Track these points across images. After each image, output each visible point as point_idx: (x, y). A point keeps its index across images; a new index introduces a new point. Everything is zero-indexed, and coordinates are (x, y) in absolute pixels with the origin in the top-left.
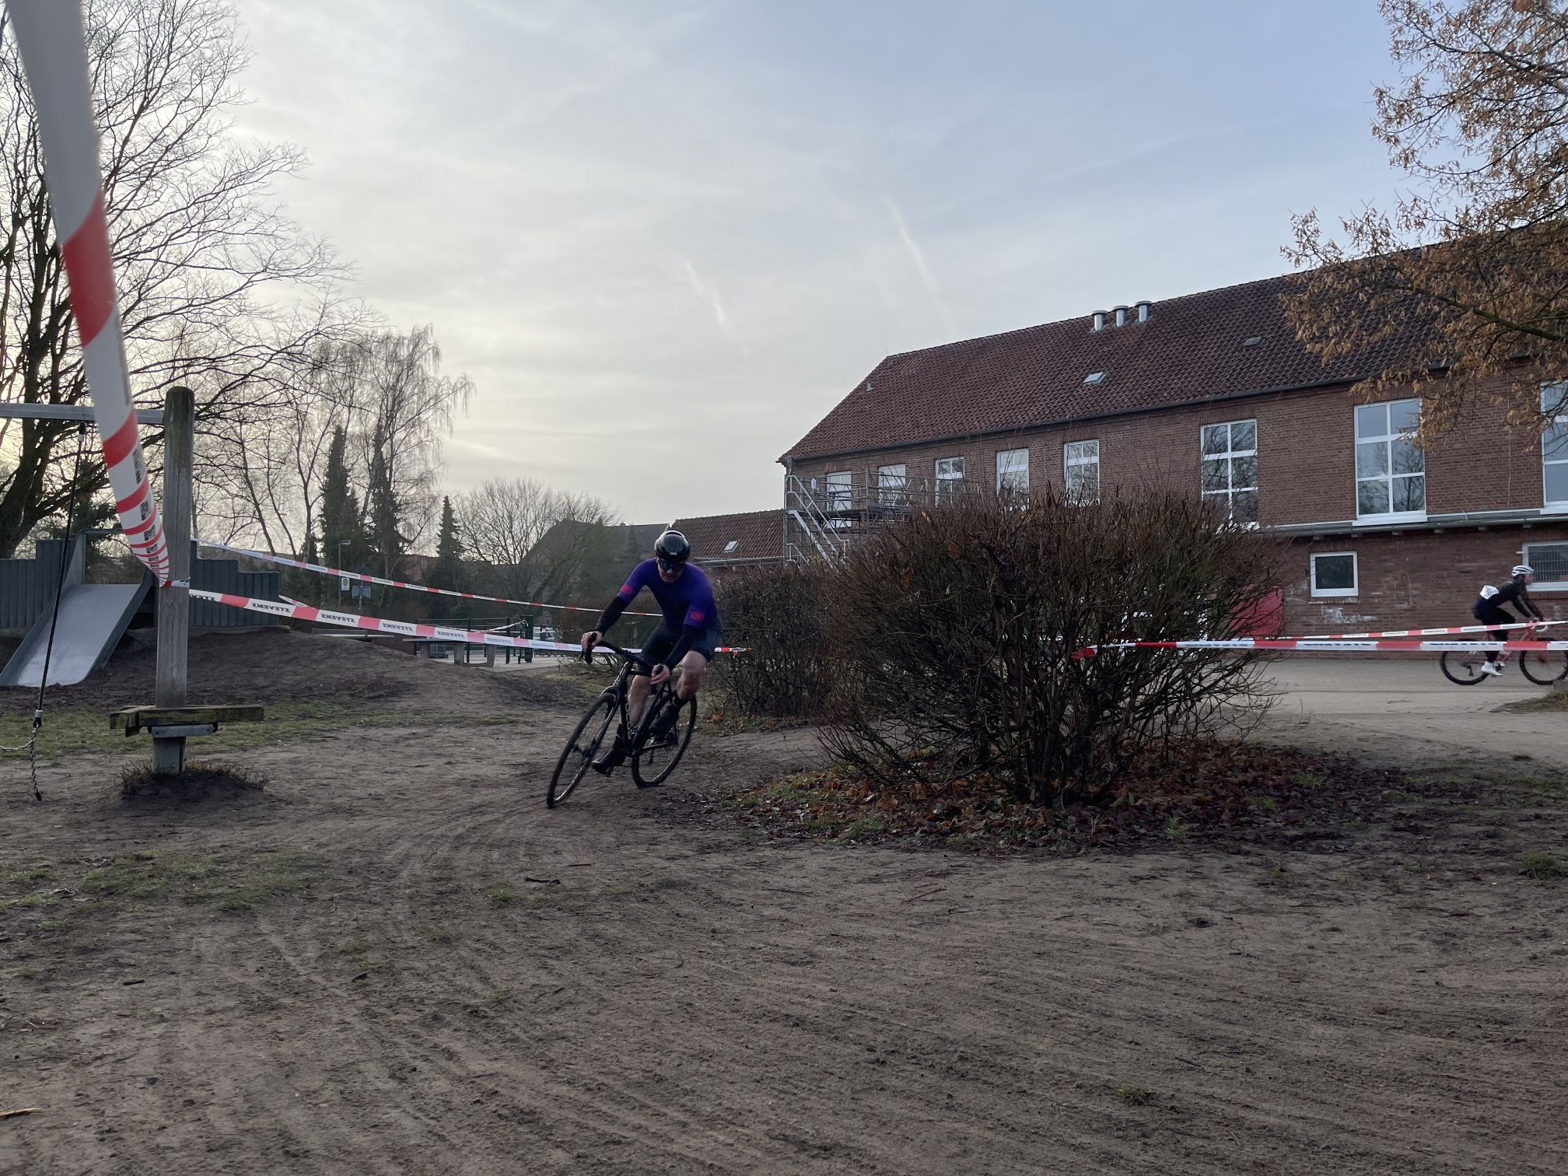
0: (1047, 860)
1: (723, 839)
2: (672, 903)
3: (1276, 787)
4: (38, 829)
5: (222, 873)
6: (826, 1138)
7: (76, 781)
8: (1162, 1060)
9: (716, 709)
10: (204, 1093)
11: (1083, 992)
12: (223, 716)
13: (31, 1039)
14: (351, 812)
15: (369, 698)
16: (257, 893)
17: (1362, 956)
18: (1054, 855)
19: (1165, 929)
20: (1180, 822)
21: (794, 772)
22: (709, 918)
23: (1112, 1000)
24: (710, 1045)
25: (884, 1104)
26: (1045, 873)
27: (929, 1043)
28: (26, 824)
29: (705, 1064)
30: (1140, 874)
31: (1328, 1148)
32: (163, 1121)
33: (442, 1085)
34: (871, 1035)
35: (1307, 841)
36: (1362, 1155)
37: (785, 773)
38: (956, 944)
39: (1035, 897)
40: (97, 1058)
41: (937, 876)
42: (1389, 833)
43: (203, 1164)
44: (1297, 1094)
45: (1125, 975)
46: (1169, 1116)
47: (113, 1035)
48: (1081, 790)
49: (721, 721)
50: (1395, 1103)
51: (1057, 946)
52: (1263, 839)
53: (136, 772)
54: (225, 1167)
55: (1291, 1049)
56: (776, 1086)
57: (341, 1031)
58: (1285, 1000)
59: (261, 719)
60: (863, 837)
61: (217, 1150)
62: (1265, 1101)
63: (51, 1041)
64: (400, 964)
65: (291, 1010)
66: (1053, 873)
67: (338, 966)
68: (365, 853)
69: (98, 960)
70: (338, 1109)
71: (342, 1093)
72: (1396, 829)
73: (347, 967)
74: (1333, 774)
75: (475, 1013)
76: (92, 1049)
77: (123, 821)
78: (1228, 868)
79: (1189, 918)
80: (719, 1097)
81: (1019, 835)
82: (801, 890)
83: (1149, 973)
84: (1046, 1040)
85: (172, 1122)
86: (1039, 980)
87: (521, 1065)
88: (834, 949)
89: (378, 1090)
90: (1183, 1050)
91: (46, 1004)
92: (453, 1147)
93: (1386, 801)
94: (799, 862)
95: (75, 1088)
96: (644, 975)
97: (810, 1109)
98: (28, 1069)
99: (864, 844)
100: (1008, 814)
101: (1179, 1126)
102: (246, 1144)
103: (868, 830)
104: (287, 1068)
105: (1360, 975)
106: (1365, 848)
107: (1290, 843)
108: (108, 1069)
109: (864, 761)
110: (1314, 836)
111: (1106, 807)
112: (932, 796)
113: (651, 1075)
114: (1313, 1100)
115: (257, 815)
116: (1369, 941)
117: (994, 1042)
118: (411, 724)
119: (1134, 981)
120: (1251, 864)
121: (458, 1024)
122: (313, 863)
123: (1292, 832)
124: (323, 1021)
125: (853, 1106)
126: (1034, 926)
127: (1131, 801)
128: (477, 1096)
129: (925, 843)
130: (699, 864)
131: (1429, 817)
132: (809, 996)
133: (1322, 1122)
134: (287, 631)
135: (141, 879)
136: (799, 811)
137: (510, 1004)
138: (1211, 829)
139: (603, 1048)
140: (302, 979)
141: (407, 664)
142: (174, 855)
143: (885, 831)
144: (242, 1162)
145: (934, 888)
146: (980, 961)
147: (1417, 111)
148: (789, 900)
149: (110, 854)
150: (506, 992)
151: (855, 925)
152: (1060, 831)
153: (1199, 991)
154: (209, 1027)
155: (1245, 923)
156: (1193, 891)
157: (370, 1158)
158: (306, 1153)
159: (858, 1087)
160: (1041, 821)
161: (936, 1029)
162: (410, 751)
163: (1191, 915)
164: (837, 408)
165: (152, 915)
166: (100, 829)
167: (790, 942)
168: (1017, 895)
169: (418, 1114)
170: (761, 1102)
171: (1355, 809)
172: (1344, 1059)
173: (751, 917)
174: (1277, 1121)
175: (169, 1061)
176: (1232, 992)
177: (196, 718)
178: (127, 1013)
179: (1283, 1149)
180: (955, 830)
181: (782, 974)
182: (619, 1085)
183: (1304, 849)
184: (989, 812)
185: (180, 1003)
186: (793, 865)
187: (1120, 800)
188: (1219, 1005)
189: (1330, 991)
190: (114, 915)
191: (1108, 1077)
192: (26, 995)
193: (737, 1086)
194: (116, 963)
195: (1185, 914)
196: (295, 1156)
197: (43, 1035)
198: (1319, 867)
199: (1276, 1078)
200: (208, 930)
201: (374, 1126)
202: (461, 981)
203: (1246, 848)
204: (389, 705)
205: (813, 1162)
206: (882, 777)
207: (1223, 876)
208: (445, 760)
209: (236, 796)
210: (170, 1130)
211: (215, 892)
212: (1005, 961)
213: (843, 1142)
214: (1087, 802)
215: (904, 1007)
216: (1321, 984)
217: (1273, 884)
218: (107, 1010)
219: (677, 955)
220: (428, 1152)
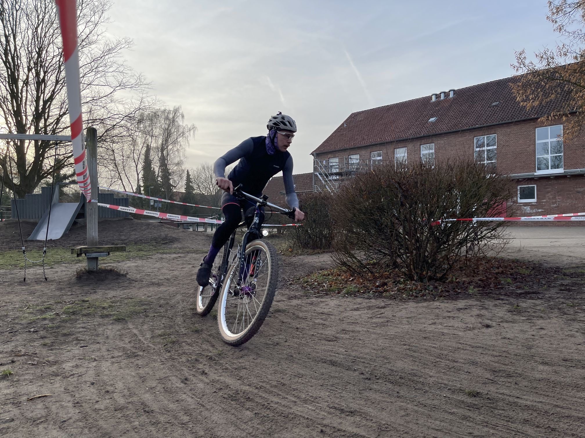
0: (423, 302)
1: (297, 294)
2: (280, 318)
3: (511, 274)
4: (46, 291)
5: (114, 306)
6: (351, 408)
7: (59, 274)
8: (481, 379)
9: (290, 247)
10: (112, 388)
11: (445, 353)
12: (112, 250)
13: (47, 368)
14: (159, 285)
15: (163, 243)
16: (127, 314)
17: (554, 339)
18: (426, 300)
19: (474, 328)
20: (474, 288)
21: (321, 270)
22: (295, 324)
23: (457, 355)
24: (301, 372)
25: (372, 395)
26: (423, 307)
27: (387, 372)
28: (42, 289)
29: (301, 379)
30: (460, 307)
31: (553, 414)
32: (97, 399)
33: (201, 385)
34: (363, 368)
35: (526, 295)
36: (567, 417)
37: (318, 270)
38: (392, 334)
39: (420, 316)
40: (72, 375)
41: (381, 308)
42: (558, 291)
43: (114, 416)
44: (537, 393)
45: (460, 346)
46: (487, 401)
47: (77, 366)
48: (435, 276)
49: (292, 251)
50: (577, 396)
51: (431, 335)
52: (508, 294)
53: (81, 270)
54: (122, 417)
55: (532, 375)
56: (329, 387)
57: (162, 365)
58: (526, 356)
59: (125, 250)
60: (350, 294)
61: (118, 410)
62: (525, 395)
63: (54, 368)
64: (181, 340)
65: (142, 357)
66: (426, 307)
67: (158, 340)
68: (165, 300)
69: (70, 338)
70: (163, 394)
71: (164, 388)
72: (561, 290)
73: (162, 341)
74: (534, 269)
75: (211, 358)
76: (69, 372)
77: (77, 288)
78: (496, 305)
79: (483, 324)
80: (307, 392)
81: (411, 293)
82: (329, 313)
83: (470, 345)
84: (433, 371)
85: (100, 399)
86: (426, 348)
87: (230, 378)
88: (344, 335)
89: (177, 387)
90: (488, 375)
91: (52, 355)
92: (207, 409)
93: (556, 279)
94: (326, 303)
95: (64, 387)
96: (272, 345)
97: (344, 397)
98: (46, 379)
99: (351, 296)
100: (406, 285)
101: (492, 405)
102: (129, 408)
103: (352, 291)
104: (143, 378)
105: (554, 346)
106: (550, 297)
107: (519, 296)
108: (76, 379)
109: (349, 266)
110: (529, 293)
111: (444, 282)
112: (375, 278)
113: (280, 382)
114: (544, 395)
115: (124, 286)
116: (556, 333)
117: (412, 371)
118: (178, 253)
119: (465, 348)
120: (505, 304)
121: (204, 363)
122: (146, 303)
123: (519, 291)
124: (155, 361)
125: (360, 396)
126: (421, 327)
127: (454, 279)
128: (214, 390)
129: (374, 296)
130: (289, 303)
131: (573, 285)
132: (337, 353)
133: (549, 404)
134: (132, 219)
135: (85, 309)
136: (324, 284)
137: (223, 355)
138: (487, 290)
139: (261, 372)
140: (145, 345)
141: (176, 231)
142: (97, 300)
143: (358, 291)
144: (128, 415)
145: (380, 313)
146: (402, 340)
147: (564, 10)
148: (324, 317)
149: (73, 300)
150: (221, 351)
151: (351, 326)
152: (427, 291)
153: (491, 352)
154: (113, 363)
155: (505, 326)
156: (482, 314)
157: (176, 413)
158: (152, 411)
159: (361, 389)
160: (419, 287)
161: (389, 366)
162: (179, 263)
163: (483, 323)
164: (333, 133)
165: (90, 322)
166: (69, 291)
167: (327, 333)
168: (413, 315)
169: (193, 396)
170: (324, 394)
171: (544, 282)
172: (553, 379)
173: (311, 323)
174: (531, 403)
175: (98, 376)
176: (505, 353)
177: (102, 250)
178: (82, 358)
179: (535, 414)
180: (386, 291)
181: (325, 345)
182: (268, 387)
183: (525, 298)
184: (398, 284)
185: (101, 354)
186: (324, 304)
187: (449, 279)
188: (500, 358)
189: (543, 352)
190: (76, 322)
191: (460, 386)
192: (44, 352)
193: (314, 388)
194: (77, 339)
195: (480, 323)
196: (148, 412)
197: (51, 366)
198: (532, 304)
199: (527, 386)
200: (110, 327)
201: (177, 401)
202: (204, 346)
203: (502, 297)
204: (170, 246)
205: (347, 418)
206: (356, 271)
207: (494, 308)
208: (192, 266)
209: (117, 279)
210: (100, 402)
211: (112, 313)
212: (412, 340)
213: (358, 410)
214: (437, 280)
215: (375, 358)
216: (540, 350)
217: (514, 311)
218: (75, 357)
219: (284, 337)
220: (198, 411)
